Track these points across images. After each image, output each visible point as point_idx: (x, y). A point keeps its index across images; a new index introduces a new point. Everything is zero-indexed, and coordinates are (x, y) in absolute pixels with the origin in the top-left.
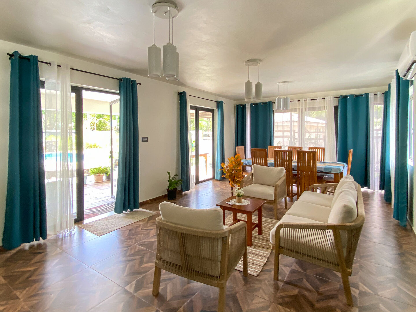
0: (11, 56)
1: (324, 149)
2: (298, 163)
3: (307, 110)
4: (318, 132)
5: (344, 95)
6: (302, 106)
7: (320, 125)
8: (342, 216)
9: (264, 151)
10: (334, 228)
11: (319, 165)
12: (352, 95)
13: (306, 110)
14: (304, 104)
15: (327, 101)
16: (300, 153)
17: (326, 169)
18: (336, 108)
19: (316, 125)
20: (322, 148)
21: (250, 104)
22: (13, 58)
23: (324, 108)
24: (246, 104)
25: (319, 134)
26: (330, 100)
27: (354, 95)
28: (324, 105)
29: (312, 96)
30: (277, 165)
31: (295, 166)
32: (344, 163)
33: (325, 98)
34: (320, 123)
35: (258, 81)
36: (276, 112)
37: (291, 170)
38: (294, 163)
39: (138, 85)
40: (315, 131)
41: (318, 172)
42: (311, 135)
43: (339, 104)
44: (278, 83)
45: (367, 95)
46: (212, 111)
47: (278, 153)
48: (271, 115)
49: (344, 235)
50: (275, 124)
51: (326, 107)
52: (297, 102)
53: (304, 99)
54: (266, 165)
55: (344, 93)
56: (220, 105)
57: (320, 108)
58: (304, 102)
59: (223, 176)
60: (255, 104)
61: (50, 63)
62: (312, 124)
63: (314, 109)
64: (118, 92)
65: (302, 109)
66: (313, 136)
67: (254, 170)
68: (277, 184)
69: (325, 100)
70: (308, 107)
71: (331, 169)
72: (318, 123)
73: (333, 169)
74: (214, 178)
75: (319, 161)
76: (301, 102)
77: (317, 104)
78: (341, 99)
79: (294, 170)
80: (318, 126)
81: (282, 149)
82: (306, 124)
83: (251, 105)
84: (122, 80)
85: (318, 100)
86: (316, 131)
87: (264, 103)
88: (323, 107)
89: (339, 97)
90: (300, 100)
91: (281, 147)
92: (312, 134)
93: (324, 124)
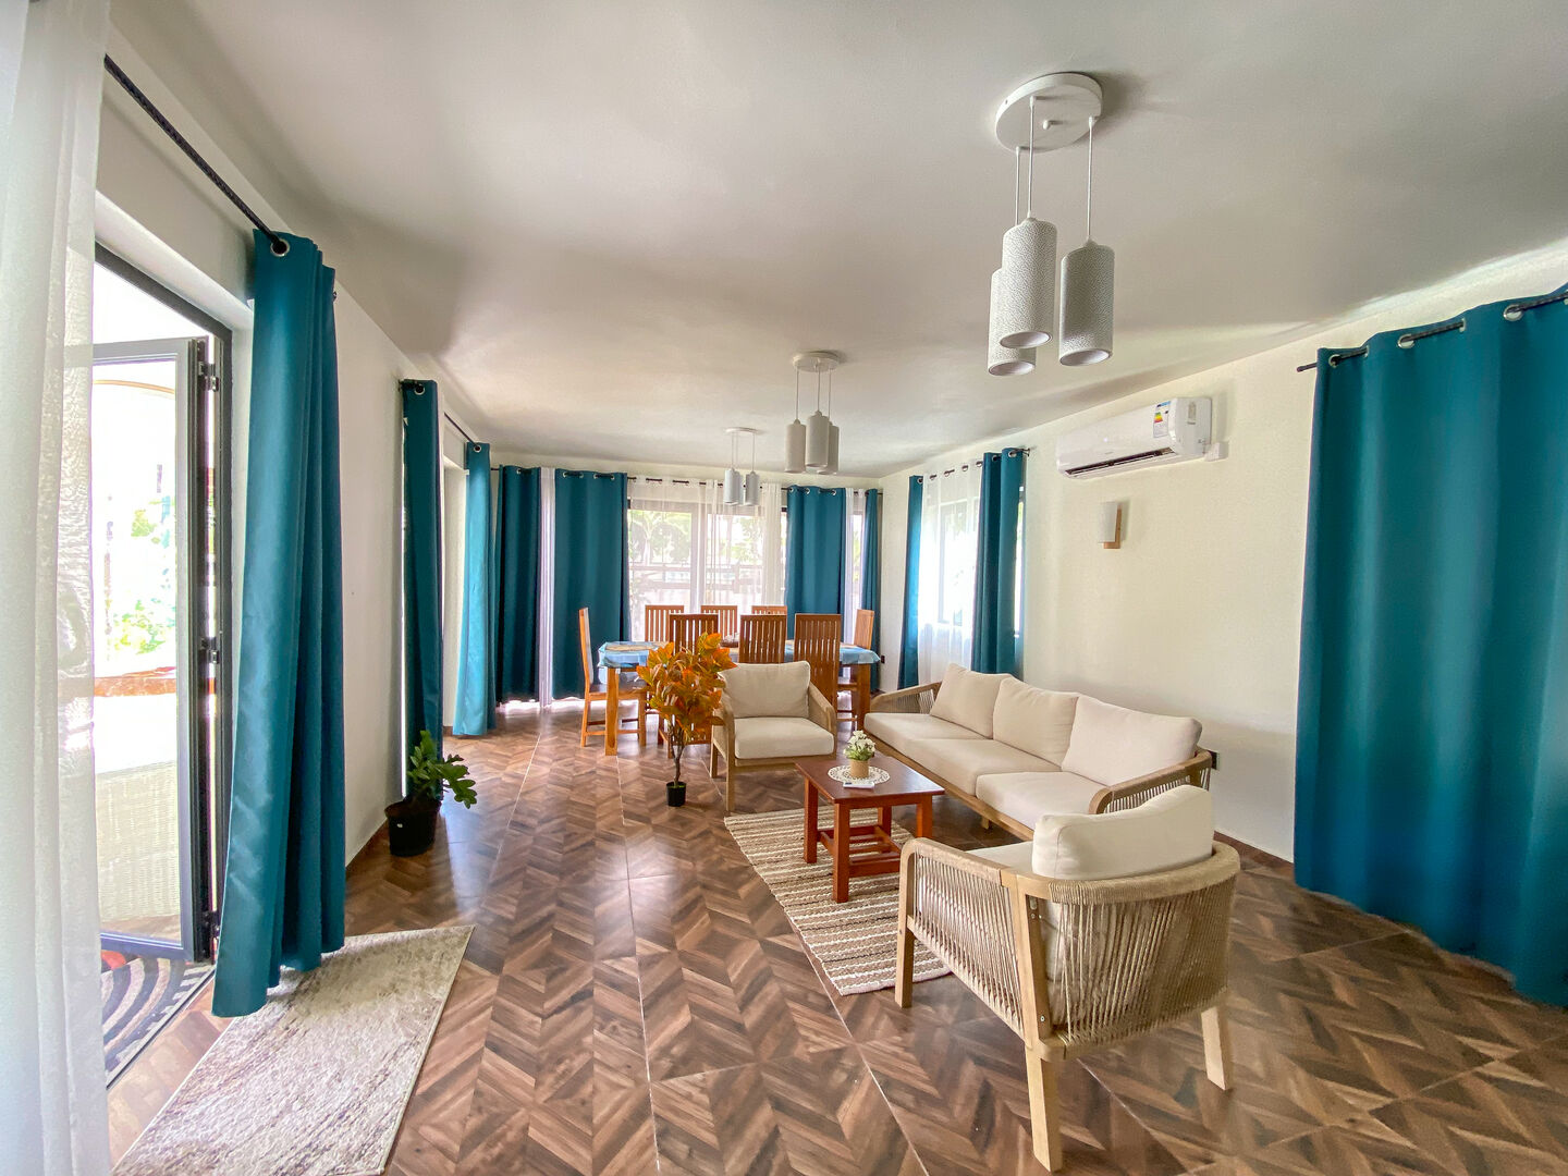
16: (703, 621)
24: (539, 469)
45: (842, 492)
52: (698, 487)
60: (569, 473)
81: (687, 612)
83: (558, 472)
87: (601, 476)
90: (707, 481)
91: (682, 608)
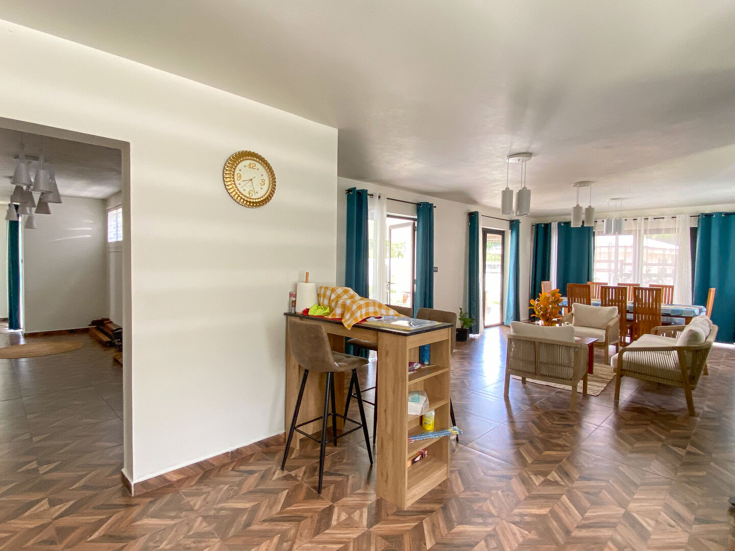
0: (349, 191)
1: (672, 287)
2: (634, 303)
3: (648, 232)
4: (663, 263)
5: (707, 212)
6: (640, 227)
7: (667, 252)
8: (687, 339)
9: (586, 287)
10: (679, 349)
11: (664, 307)
12: (721, 213)
13: (645, 233)
14: (643, 224)
15: (679, 220)
17: (673, 311)
18: (693, 231)
19: (660, 252)
20: (669, 287)
21: (557, 223)
22: (351, 193)
23: (674, 231)
25: (666, 267)
26: (684, 219)
27: (723, 213)
28: (675, 226)
29: (656, 213)
30: (604, 304)
31: (630, 307)
32: (702, 307)
33: (676, 216)
34: (668, 249)
35: (589, 205)
36: (599, 235)
37: (624, 311)
38: (630, 303)
39: (434, 208)
40: (657, 262)
41: (663, 315)
42: (650, 269)
43: (698, 225)
44: (608, 200)
46: (502, 233)
47: (605, 289)
48: (591, 240)
49: (689, 356)
50: (597, 251)
51: (678, 228)
53: (643, 218)
54: (589, 303)
55: (708, 210)
56: (514, 225)
57: (668, 231)
58: (643, 221)
59: (532, 316)
61: (372, 195)
62: (656, 252)
63: (658, 231)
64: (416, 217)
65: (640, 230)
66: (655, 270)
67: (575, 310)
68: (609, 324)
69: (677, 219)
70: (649, 228)
71: (682, 311)
72: (664, 249)
73: (685, 311)
74: (502, 324)
75: (665, 302)
76: (638, 221)
77: (663, 224)
78: (702, 218)
79: (628, 312)
80: (664, 255)
82: (645, 251)
84: (421, 205)
85: (665, 220)
86: (659, 262)
88: (673, 228)
89: (699, 216)
92: (653, 266)
93: (675, 251)
